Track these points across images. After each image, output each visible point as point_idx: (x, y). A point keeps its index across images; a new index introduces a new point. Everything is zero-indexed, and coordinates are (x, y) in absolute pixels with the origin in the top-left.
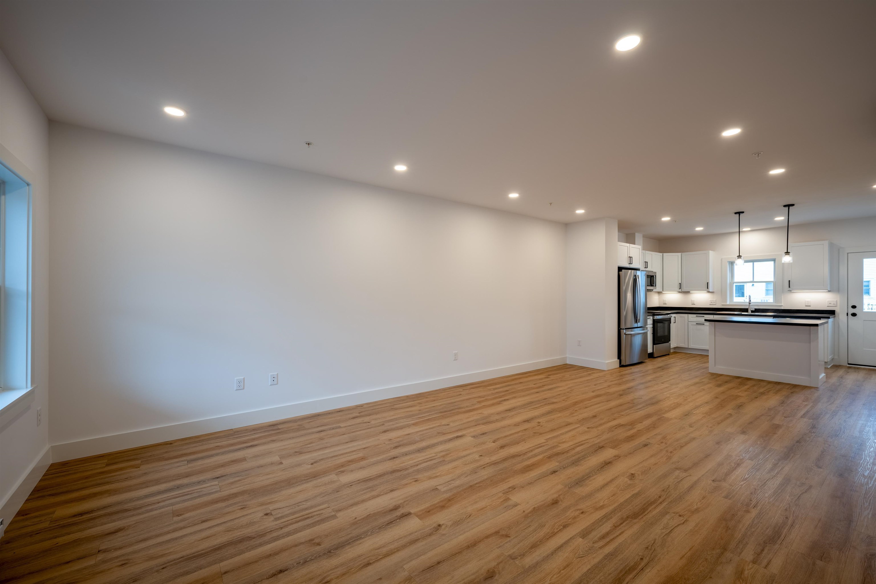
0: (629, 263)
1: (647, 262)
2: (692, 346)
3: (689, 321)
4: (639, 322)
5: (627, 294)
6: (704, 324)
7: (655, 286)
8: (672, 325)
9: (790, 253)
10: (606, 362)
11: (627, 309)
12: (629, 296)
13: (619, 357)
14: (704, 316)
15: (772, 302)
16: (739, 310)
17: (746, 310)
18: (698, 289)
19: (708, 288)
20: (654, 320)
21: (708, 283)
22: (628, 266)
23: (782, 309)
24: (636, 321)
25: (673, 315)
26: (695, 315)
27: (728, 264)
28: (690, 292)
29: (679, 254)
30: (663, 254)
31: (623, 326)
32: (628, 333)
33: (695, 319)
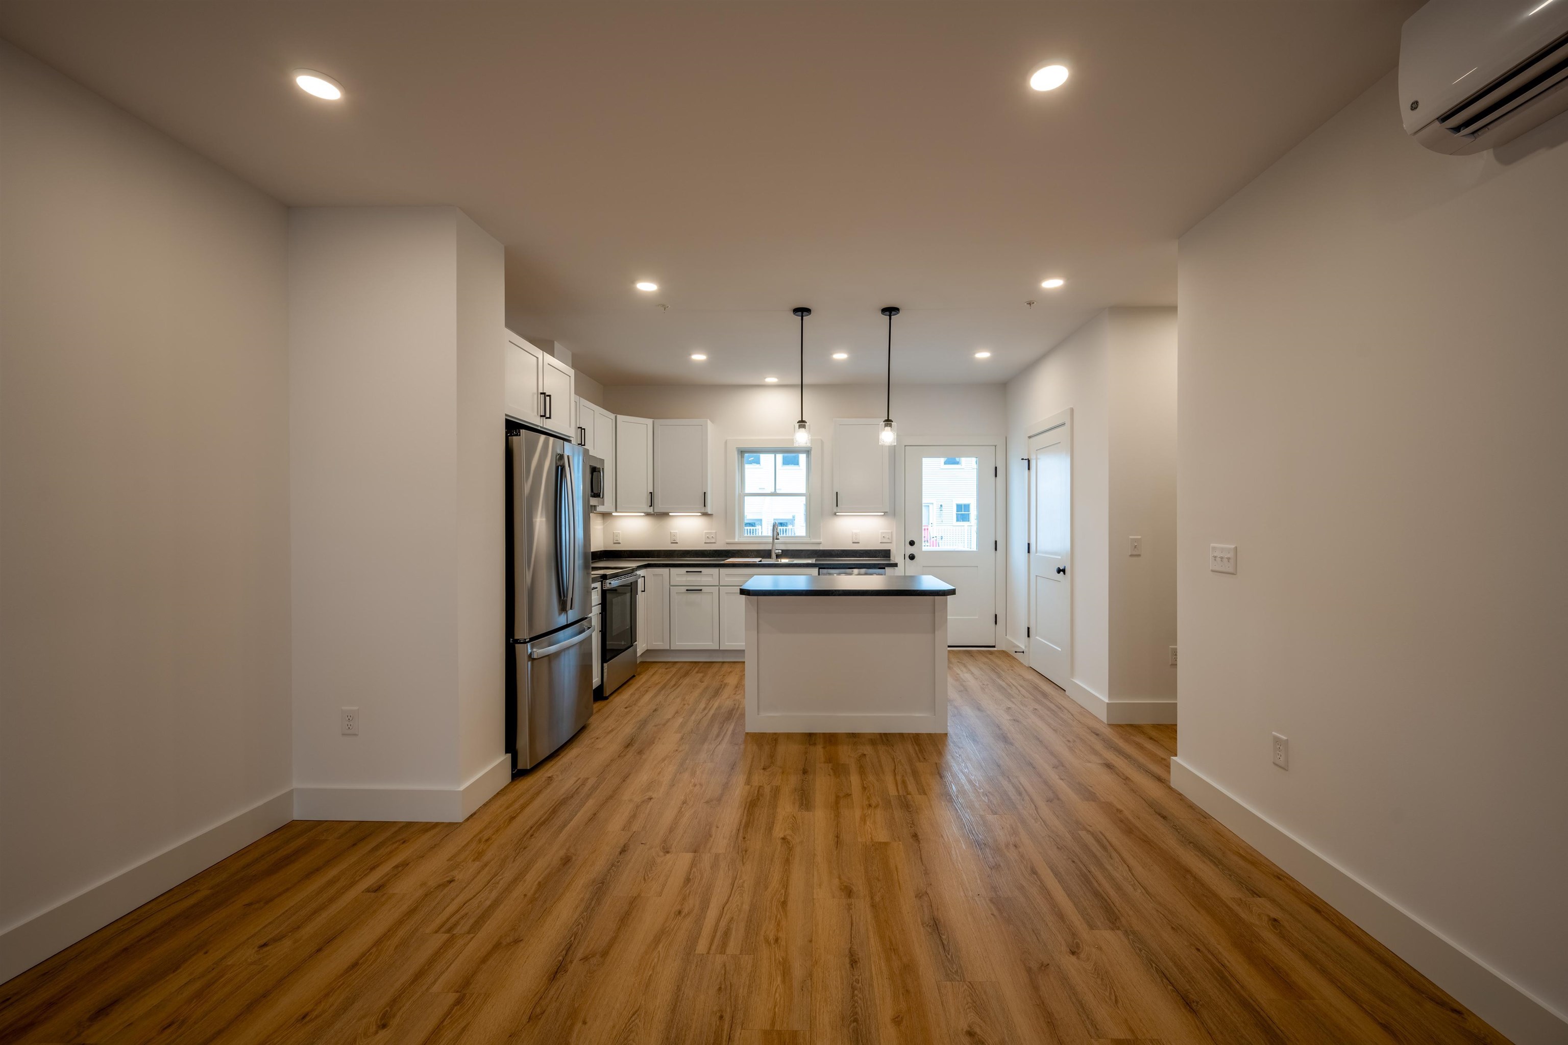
0: (542, 414)
1: (584, 429)
2: (678, 644)
3: (671, 584)
4: (571, 609)
5: (534, 520)
6: (701, 590)
7: (603, 498)
8: (641, 598)
9: (892, 422)
10: (462, 788)
11: (534, 565)
12: (541, 524)
13: (511, 746)
14: (701, 572)
15: (804, 534)
16: (755, 553)
17: (767, 554)
18: (686, 508)
19: (705, 506)
20: (604, 593)
21: (705, 493)
22: (537, 421)
23: (821, 549)
24: (563, 608)
25: (641, 572)
26: (684, 570)
27: (736, 453)
28: (670, 514)
29: (649, 422)
30: (616, 417)
31: (522, 632)
32: (539, 652)
33: (684, 579)
